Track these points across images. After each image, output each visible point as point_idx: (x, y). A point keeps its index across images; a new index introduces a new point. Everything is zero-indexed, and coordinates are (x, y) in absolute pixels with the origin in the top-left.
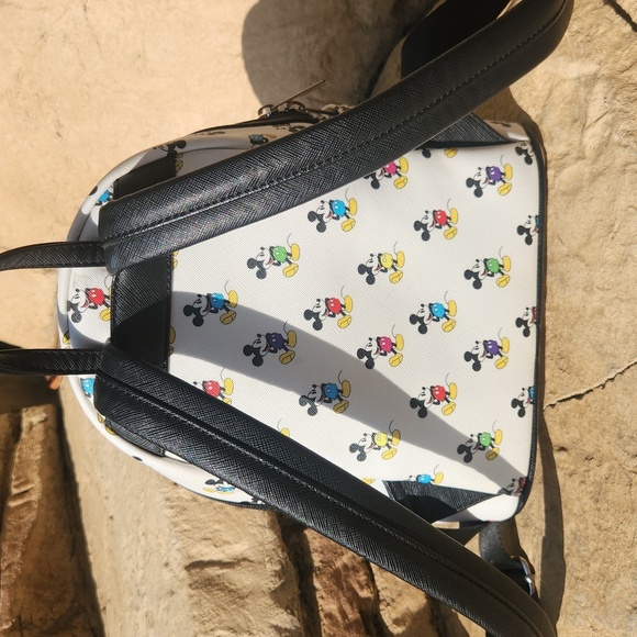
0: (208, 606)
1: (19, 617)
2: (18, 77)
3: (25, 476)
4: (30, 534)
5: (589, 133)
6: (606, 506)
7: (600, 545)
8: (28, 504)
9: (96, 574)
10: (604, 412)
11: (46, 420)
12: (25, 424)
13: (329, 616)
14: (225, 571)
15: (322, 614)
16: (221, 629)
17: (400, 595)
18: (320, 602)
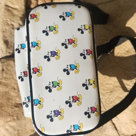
16: (9, 19)
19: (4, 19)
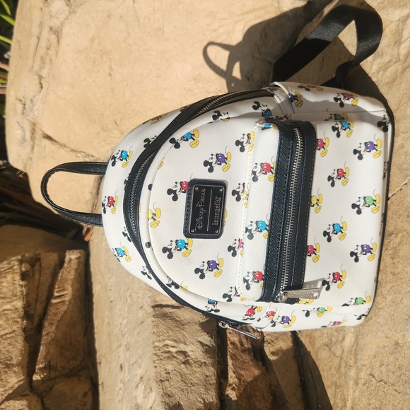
0: (162, 328)
1: (49, 362)
2: (92, 40)
3: (64, 287)
4: (62, 317)
5: (402, 46)
6: (398, 260)
7: (394, 284)
8: (63, 302)
9: (97, 345)
10: (401, 205)
11: (79, 257)
12: (67, 259)
13: (233, 343)
14: (174, 310)
15: (229, 342)
16: (169, 340)
17: (277, 339)
18: (229, 335)
19: (157, 344)
